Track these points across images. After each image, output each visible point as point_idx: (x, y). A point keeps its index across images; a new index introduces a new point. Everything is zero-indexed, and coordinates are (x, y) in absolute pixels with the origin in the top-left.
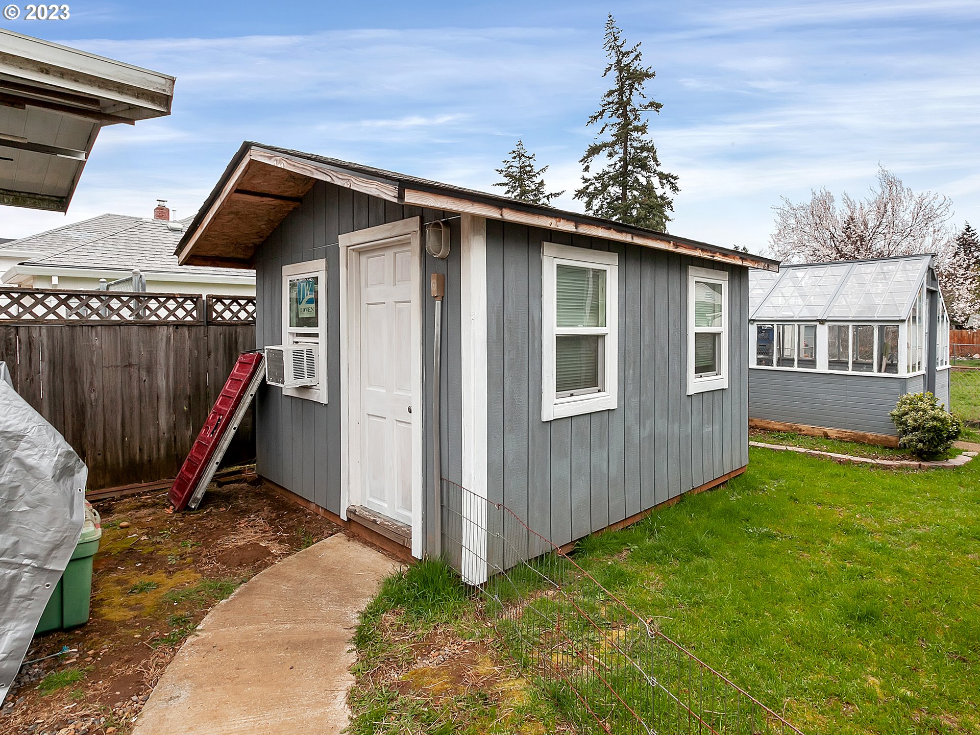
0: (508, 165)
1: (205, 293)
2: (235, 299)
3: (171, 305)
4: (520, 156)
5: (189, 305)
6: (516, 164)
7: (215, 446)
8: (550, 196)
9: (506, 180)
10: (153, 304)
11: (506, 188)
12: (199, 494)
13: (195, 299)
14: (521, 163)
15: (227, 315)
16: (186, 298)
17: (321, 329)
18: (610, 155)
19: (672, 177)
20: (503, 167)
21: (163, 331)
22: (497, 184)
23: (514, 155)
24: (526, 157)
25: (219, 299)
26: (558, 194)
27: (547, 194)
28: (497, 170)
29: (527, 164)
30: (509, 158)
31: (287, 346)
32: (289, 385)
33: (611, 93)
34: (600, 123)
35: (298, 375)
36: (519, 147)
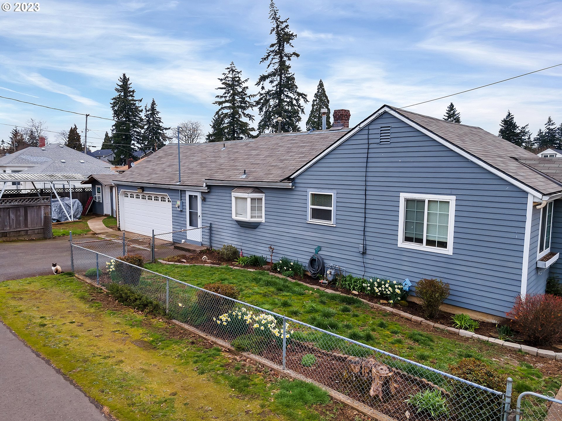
0: (226, 76)
1: (83, 187)
2: (88, 188)
3: (79, 189)
4: (233, 71)
5: (81, 189)
6: (230, 75)
7: (88, 208)
8: (251, 96)
9: (224, 86)
10: (77, 189)
11: (224, 91)
12: (86, 214)
13: (82, 188)
14: (233, 75)
15: (87, 190)
16: (81, 188)
17: (101, 194)
18: (271, 82)
19: (304, 95)
20: (223, 77)
21: (78, 193)
22: (219, 88)
23: (229, 70)
24: (236, 72)
25: (86, 188)
26: (255, 95)
27: (248, 95)
28: (219, 79)
29: (237, 76)
30: (226, 72)
31: (97, 196)
32: (97, 201)
33: (272, 45)
34: (267, 62)
35: (98, 199)
36: (232, 65)
